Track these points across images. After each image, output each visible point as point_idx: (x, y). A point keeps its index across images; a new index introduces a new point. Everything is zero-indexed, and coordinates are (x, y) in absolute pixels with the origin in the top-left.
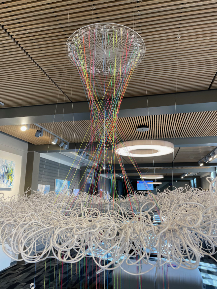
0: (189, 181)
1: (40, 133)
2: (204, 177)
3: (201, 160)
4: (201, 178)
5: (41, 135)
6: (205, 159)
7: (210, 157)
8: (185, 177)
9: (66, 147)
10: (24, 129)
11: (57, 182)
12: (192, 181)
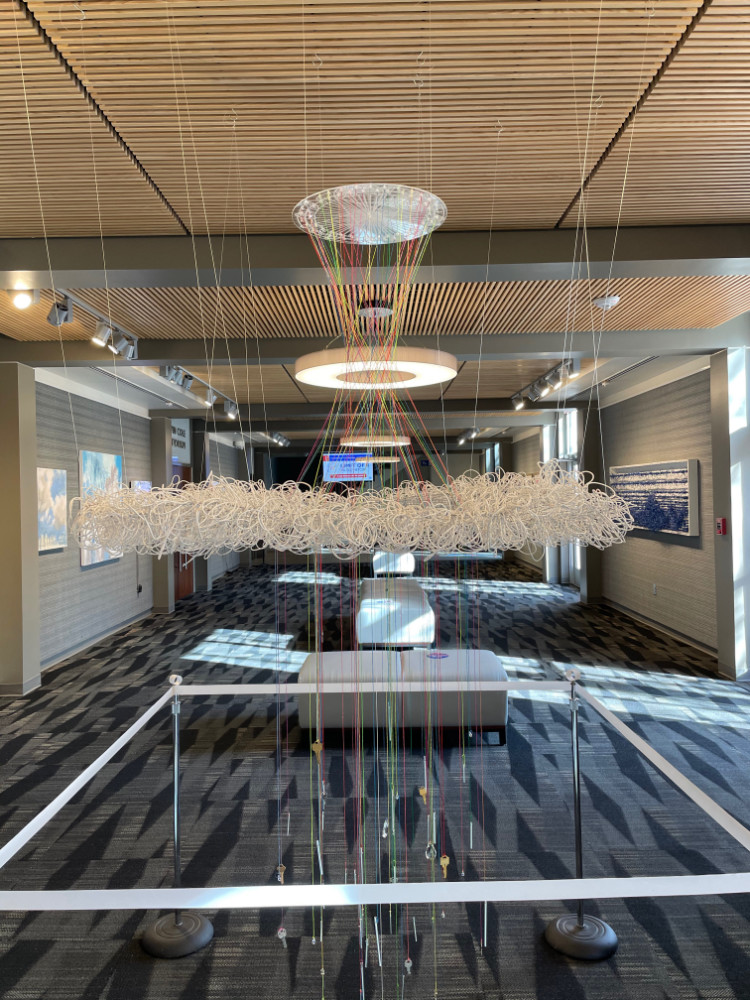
0: (480, 451)
1: (65, 313)
2: (524, 440)
3: (519, 392)
4: (514, 441)
5: (66, 319)
6: (532, 390)
7: (543, 385)
8: (468, 441)
9: (130, 355)
10: (22, 302)
11: (85, 459)
12: (488, 452)
